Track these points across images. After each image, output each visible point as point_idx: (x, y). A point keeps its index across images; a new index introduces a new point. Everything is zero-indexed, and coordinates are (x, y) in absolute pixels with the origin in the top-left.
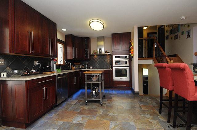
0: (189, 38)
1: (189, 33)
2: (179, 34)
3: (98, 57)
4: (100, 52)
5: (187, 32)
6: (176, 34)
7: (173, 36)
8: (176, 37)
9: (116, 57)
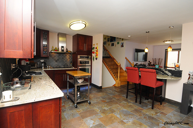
0: (123, 47)
1: (123, 44)
2: (115, 43)
3: (58, 55)
4: (63, 50)
5: (121, 43)
6: (112, 43)
7: (111, 43)
8: (113, 45)
9: (81, 57)
